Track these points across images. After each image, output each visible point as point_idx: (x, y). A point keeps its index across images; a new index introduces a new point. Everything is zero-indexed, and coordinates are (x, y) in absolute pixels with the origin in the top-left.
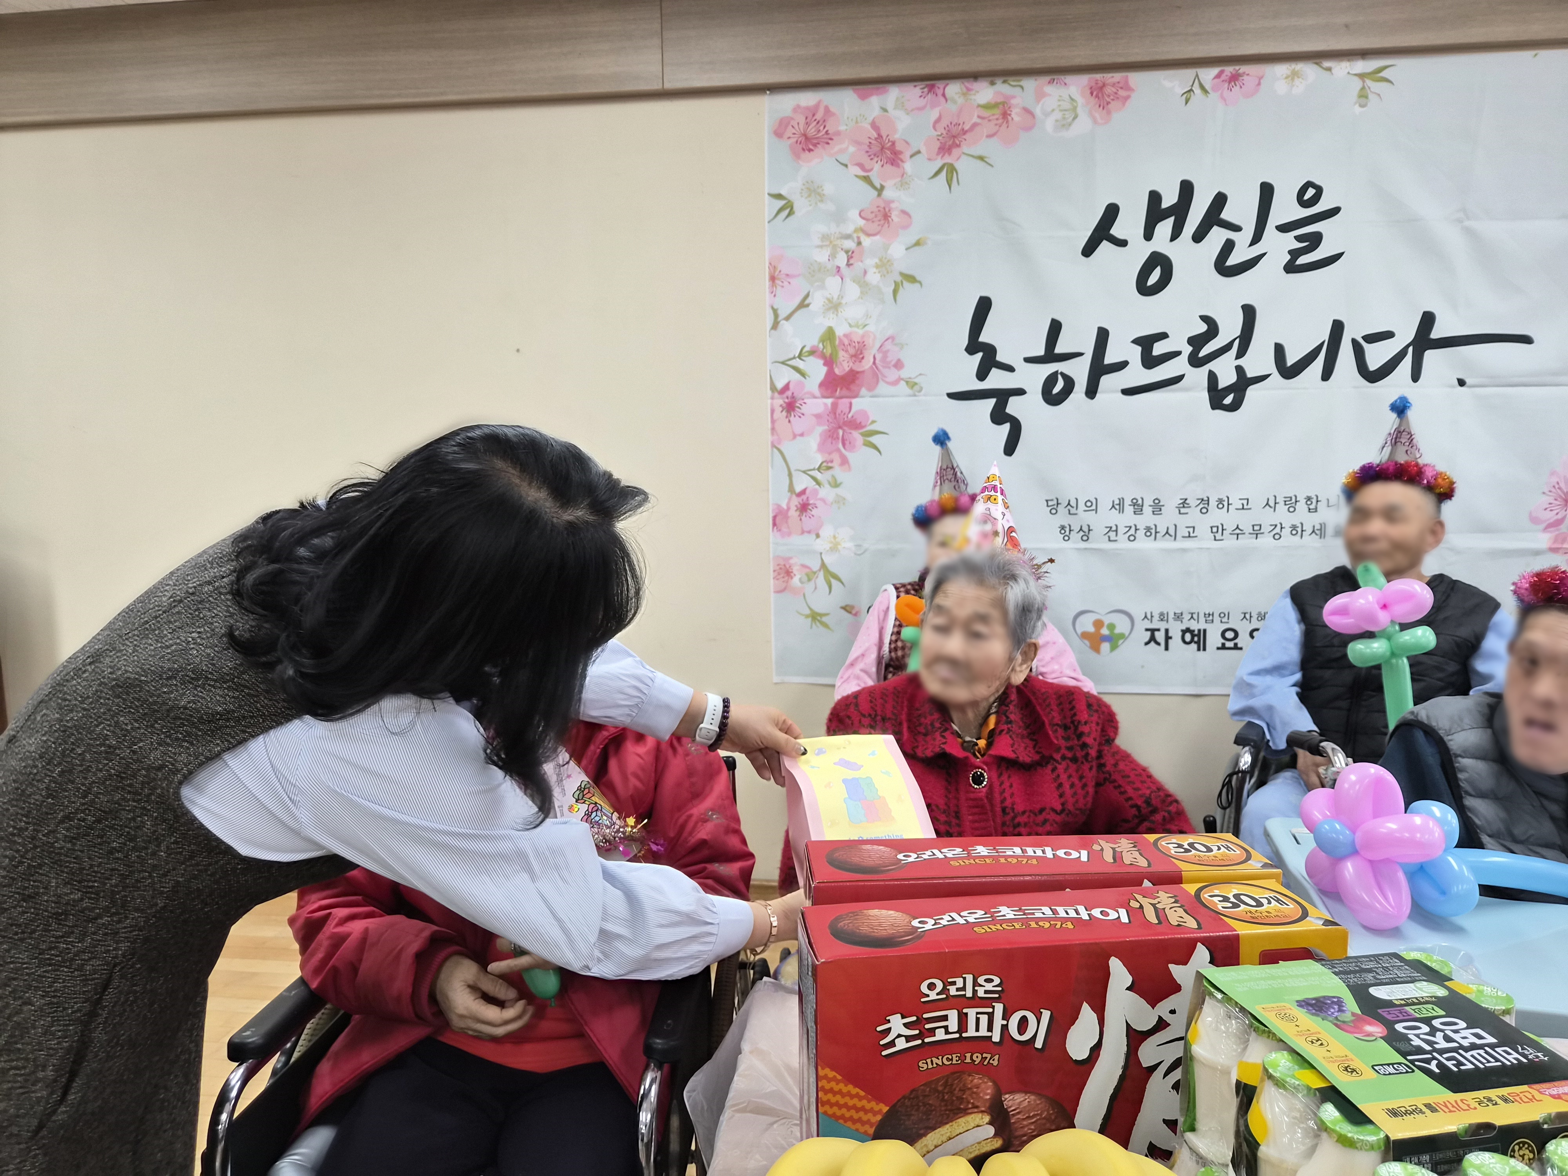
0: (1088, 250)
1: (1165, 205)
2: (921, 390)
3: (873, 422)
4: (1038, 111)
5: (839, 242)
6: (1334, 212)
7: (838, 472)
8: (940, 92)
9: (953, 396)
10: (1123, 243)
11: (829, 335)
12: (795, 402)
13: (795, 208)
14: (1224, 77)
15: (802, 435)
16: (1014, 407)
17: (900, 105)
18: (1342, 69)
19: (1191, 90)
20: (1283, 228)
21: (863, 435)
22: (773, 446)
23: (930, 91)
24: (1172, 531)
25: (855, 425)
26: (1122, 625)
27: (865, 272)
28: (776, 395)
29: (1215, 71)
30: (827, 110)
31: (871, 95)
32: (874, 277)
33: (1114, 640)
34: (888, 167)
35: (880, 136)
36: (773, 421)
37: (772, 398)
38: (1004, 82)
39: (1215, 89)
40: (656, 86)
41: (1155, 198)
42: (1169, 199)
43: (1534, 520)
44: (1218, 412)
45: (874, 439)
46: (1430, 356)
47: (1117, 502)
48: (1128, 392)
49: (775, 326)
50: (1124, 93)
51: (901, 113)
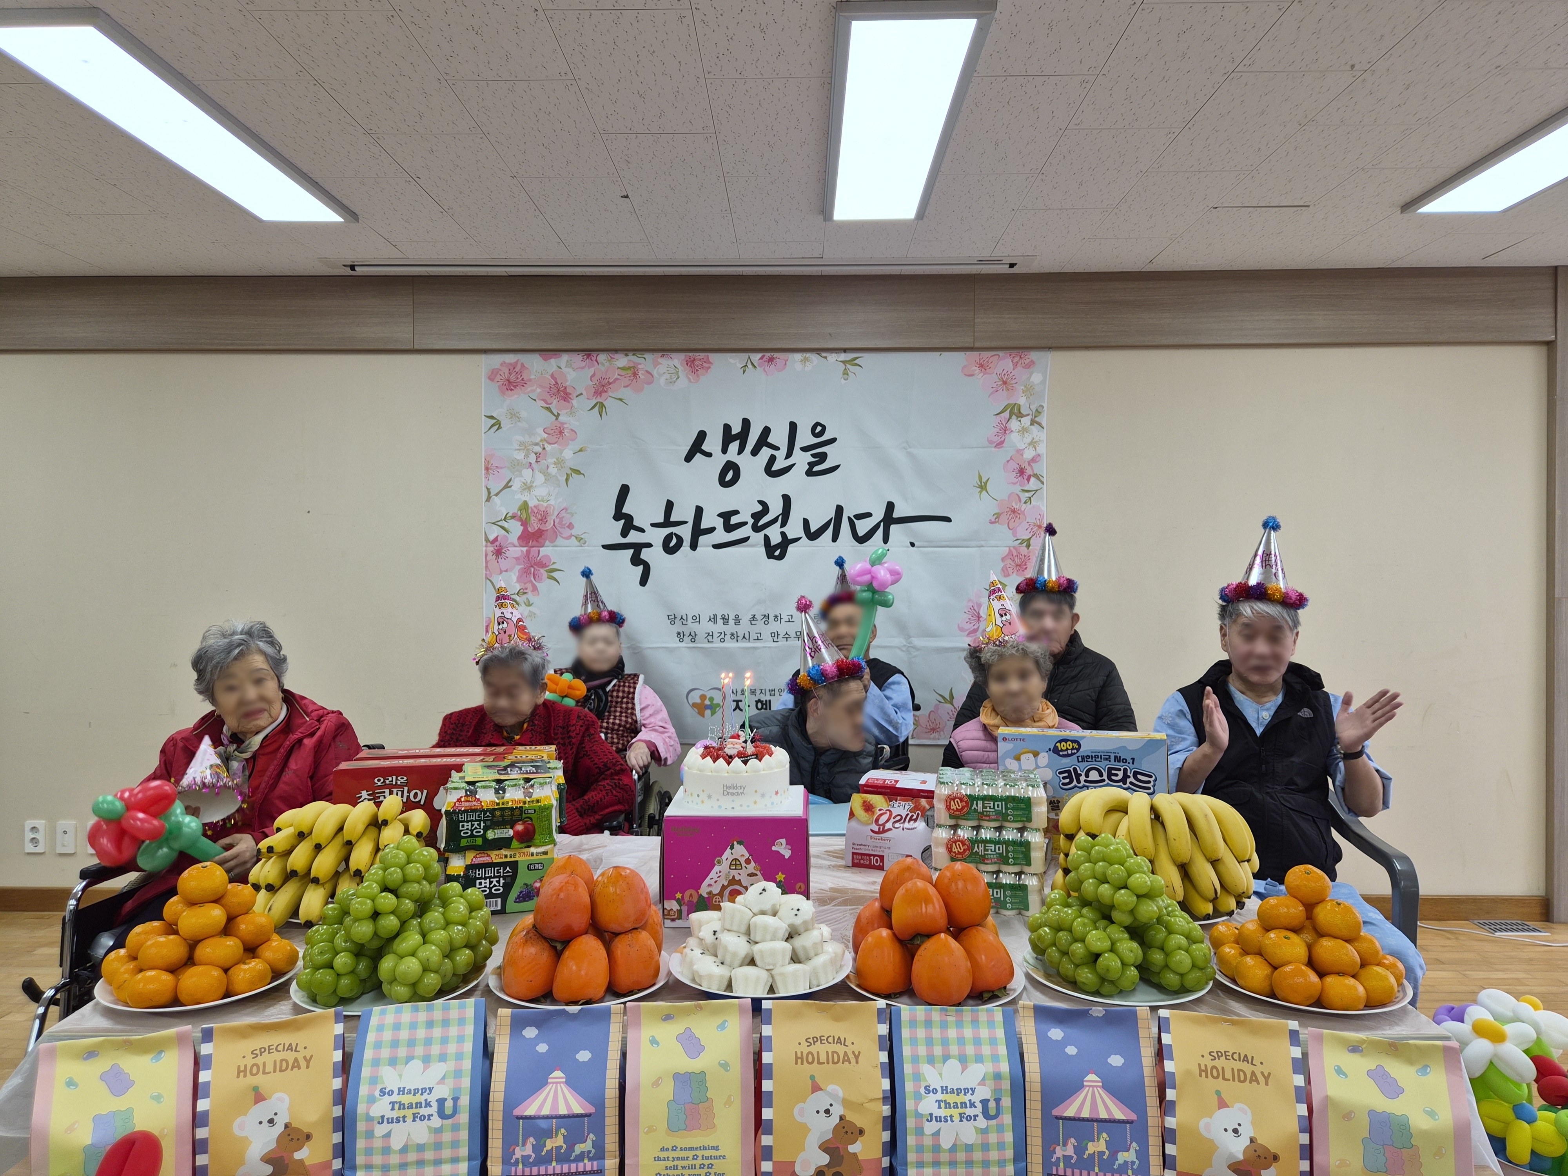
0: (689, 458)
1: (734, 432)
2: (585, 543)
3: (554, 563)
4: (655, 373)
5: (530, 447)
6: (833, 440)
7: (530, 596)
8: (594, 359)
9: (605, 547)
10: (709, 455)
11: (525, 506)
12: (502, 549)
13: (502, 426)
14: (765, 359)
15: (506, 571)
16: (645, 554)
17: (569, 365)
18: (832, 358)
19: (746, 366)
20: (805, 449)
21: (546, 571)
22: (487, 578)
23: (587, 358)
24: (747, 637)
25: (542, 565)
26: (718, 700)
27: (548, 467)
28: (489, 544)
29: (759, 355)
30: (523, 365)
31: (551, 358)
32: (553, 470)
33: (713, 708)
34: (562, 402)
35: (557, 383)
36: (487, 562)
37: (486, 546)
38: (634, 355)
39: (760, 366)
40: (410, 347)
41: (727, 428)
42: (736, 429)
43: (961, 629)
44: (772, 560)
45: (555, 574)
46: (893, 528)
47: (712, 617)
48: (717, 546)
49: (488, 499)
50: (706, 366)
51: (570, 370)
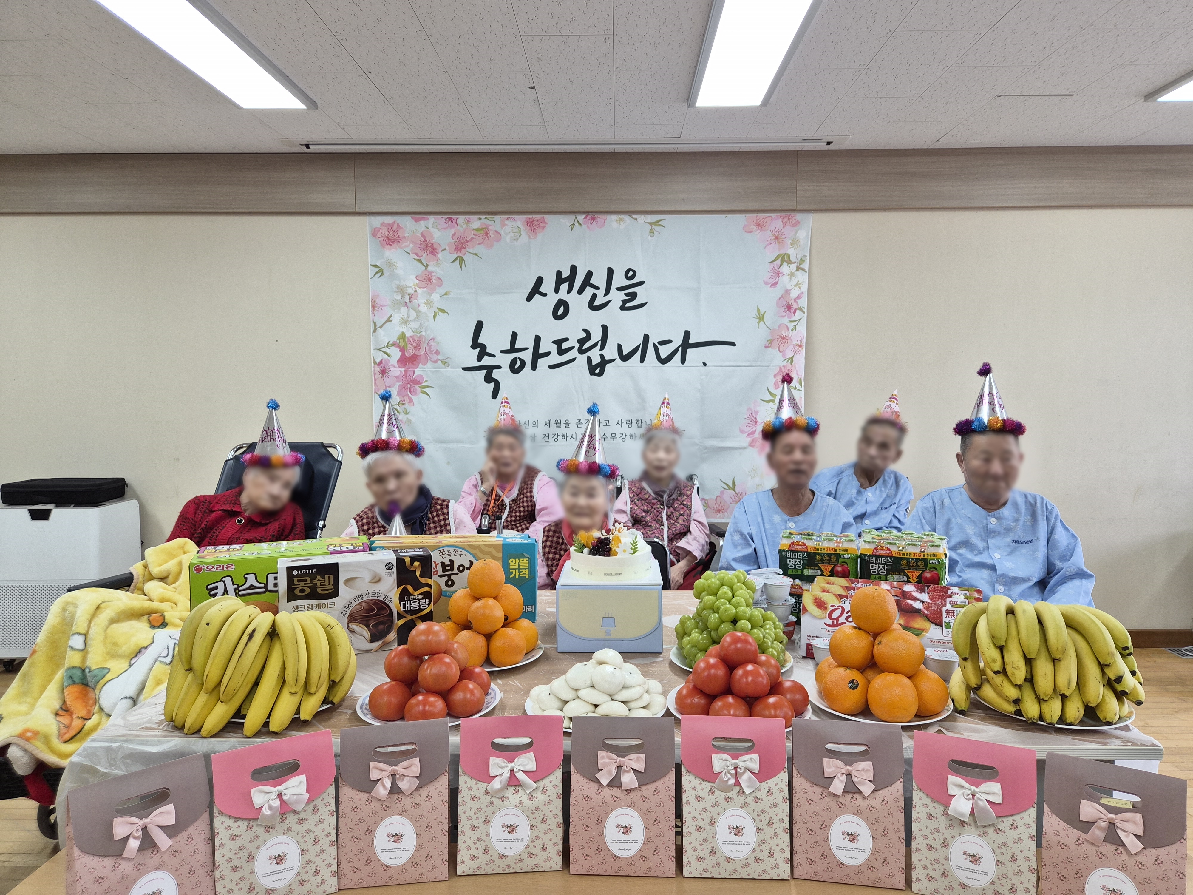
0: (529, 299)
1: (564, 276)
2: (449, 365)
3: (426, 381)
4: (502, 233)
5: (407, 291)
6: (641, 283)
7: (409, 405)
8: (454, 220)
9: (465, 369)
10: (545, 295)
11: (403, 334)
12: (386, 369)
13: (384, 273)
14: (588, 219)
17: (435, 226)
18: (642, 219)
19: (574, 224)
20: (619, 289)
21: (421, 387)
23: (449, 219)
25: (416, 382)
27: (419, 305)
29: (584, 215)
30: (398, 226)
31: (420, 220)
34: (430, 255)
35: (425, 240)
36: (375, 379)
37: (374, 367)
38: (486, 217)
39: (584, 225)
41: (559, 273)
42: (566, 274)
43: (742, 431)
44: (593, 377)
45: (426, 390)
46: (689, 351)
47: (548, 422)
48: (552, 367)
49: (374, 331)
50: (543, 225)
51: (436, 230)
